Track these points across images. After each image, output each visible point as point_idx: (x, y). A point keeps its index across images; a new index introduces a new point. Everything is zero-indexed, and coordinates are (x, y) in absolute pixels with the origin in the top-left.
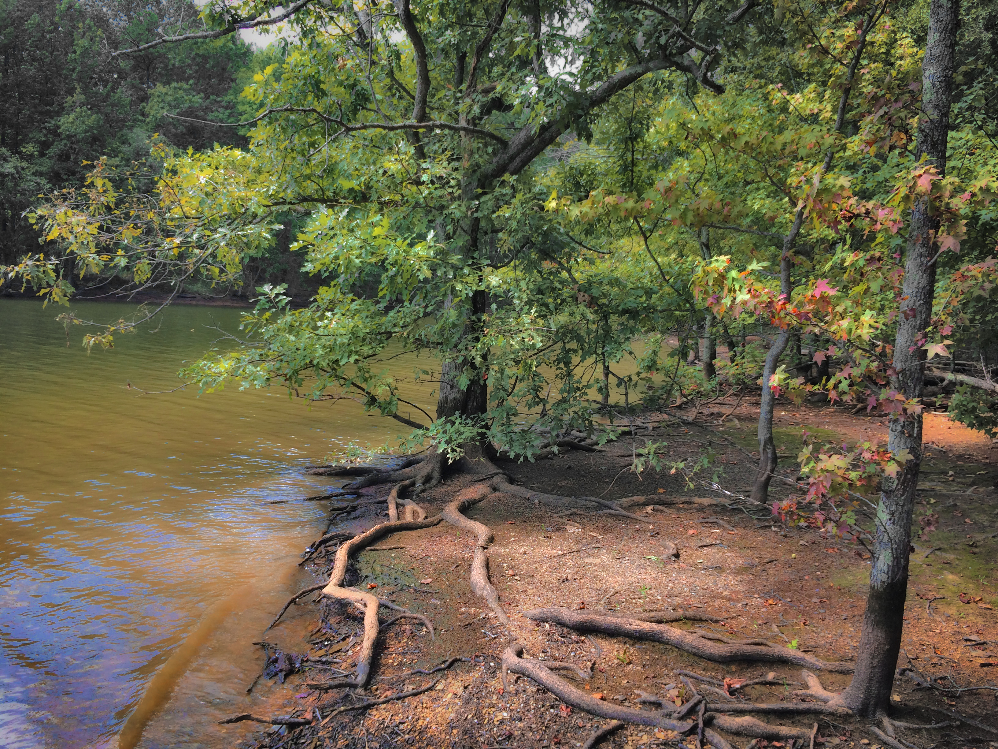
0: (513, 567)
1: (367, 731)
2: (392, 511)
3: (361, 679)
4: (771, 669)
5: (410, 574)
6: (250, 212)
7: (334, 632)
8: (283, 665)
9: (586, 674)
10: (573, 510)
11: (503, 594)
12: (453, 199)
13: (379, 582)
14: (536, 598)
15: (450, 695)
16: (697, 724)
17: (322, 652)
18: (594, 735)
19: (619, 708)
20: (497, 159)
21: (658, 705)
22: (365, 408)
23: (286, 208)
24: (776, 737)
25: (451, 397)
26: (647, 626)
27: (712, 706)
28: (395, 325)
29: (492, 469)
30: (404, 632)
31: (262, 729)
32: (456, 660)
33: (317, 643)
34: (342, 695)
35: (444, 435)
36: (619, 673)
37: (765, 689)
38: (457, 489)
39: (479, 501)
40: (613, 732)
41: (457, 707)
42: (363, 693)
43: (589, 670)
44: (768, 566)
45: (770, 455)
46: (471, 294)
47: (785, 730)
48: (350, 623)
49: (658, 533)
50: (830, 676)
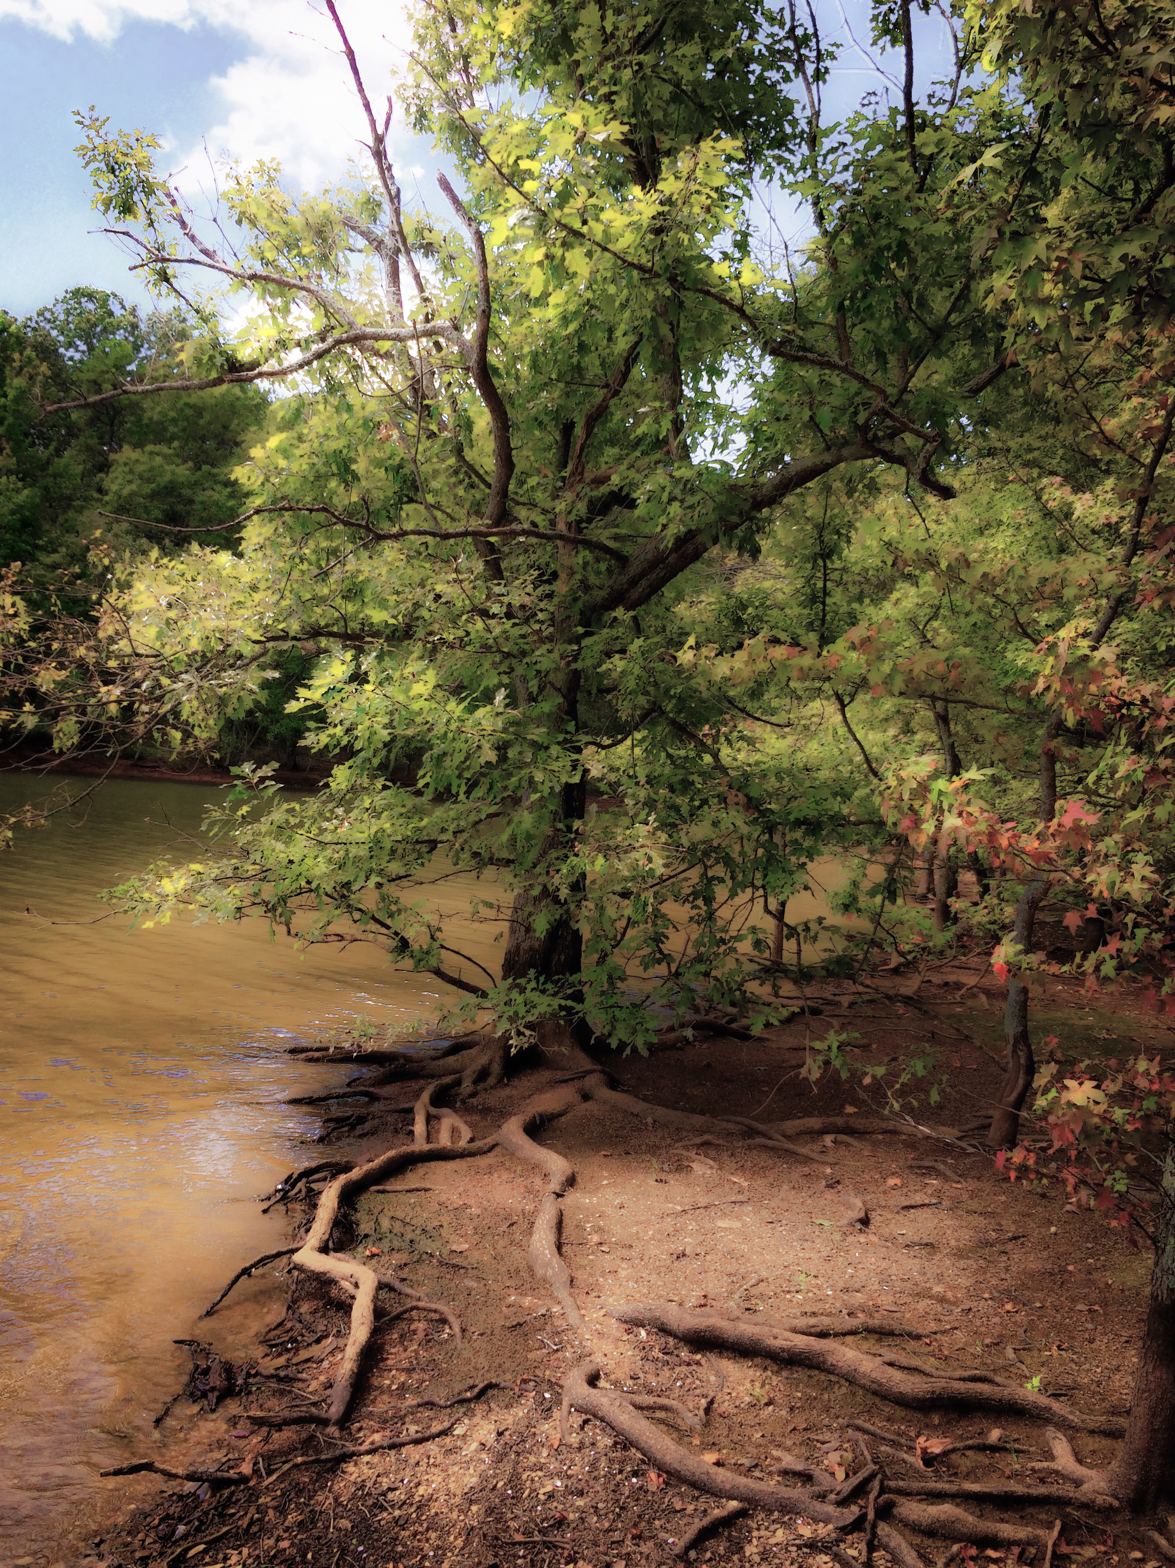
0: (599, 1230)
1: (336, 1499)
2: (419, 1127)
3: (335, 1411)
4: (997, 1423)
5: (434, 1233)
6: (231, 651)
7: (305, 1327)
8: (216, 1380)
9: (697, 1419)
10: (707, 1137)
11: (580, 1275)
12: (542, 641)
13: (385, 1245)
14: (631, 1284)
15: (474, 1446)
16: (865, 1515)
17: (281, 1361)
18: (698, 1524)
19: (743, 1480)
20: (611, 582)
21: (806, 1478)
22: (390, 957)
23: (286, 645)
24: (994, 1542)
25: (525, 946)
26: (801, 1342)
27: (892, 1484)
28: (443, 830)
29: (584, 1062)
30: (415, 1332)
31: (172, 1487)
32: (490, 1386)
33: (275, 1346)
34: (304, 1435)
35: (507, 1008)
36: (750, 1419)
37: (982, 1459)
38: (527, 1093)
39: (561, 1115)
40: (729, 1521)
41: (483, 1467)
42: (337, 1434)
43: (701, 1413)
44: (1010, 1246)
45: (1022, 1061)
46: (558, 789)
47: (1007, 1530)
48: (331, 1313)
49: (838, 1182)
50: (1090, 1440)
